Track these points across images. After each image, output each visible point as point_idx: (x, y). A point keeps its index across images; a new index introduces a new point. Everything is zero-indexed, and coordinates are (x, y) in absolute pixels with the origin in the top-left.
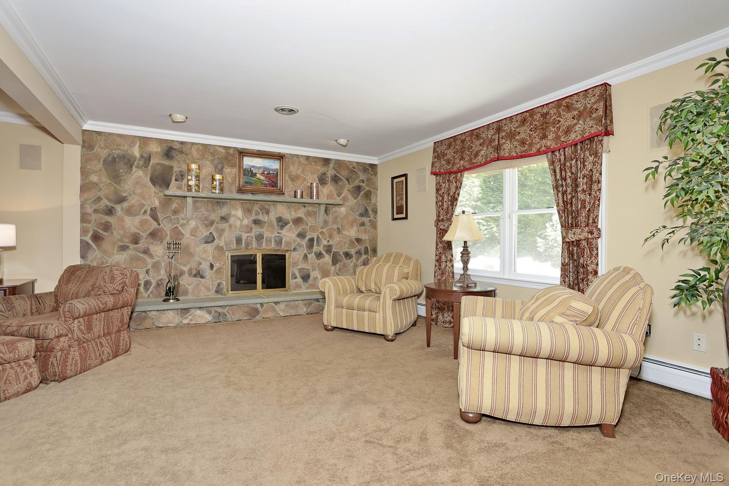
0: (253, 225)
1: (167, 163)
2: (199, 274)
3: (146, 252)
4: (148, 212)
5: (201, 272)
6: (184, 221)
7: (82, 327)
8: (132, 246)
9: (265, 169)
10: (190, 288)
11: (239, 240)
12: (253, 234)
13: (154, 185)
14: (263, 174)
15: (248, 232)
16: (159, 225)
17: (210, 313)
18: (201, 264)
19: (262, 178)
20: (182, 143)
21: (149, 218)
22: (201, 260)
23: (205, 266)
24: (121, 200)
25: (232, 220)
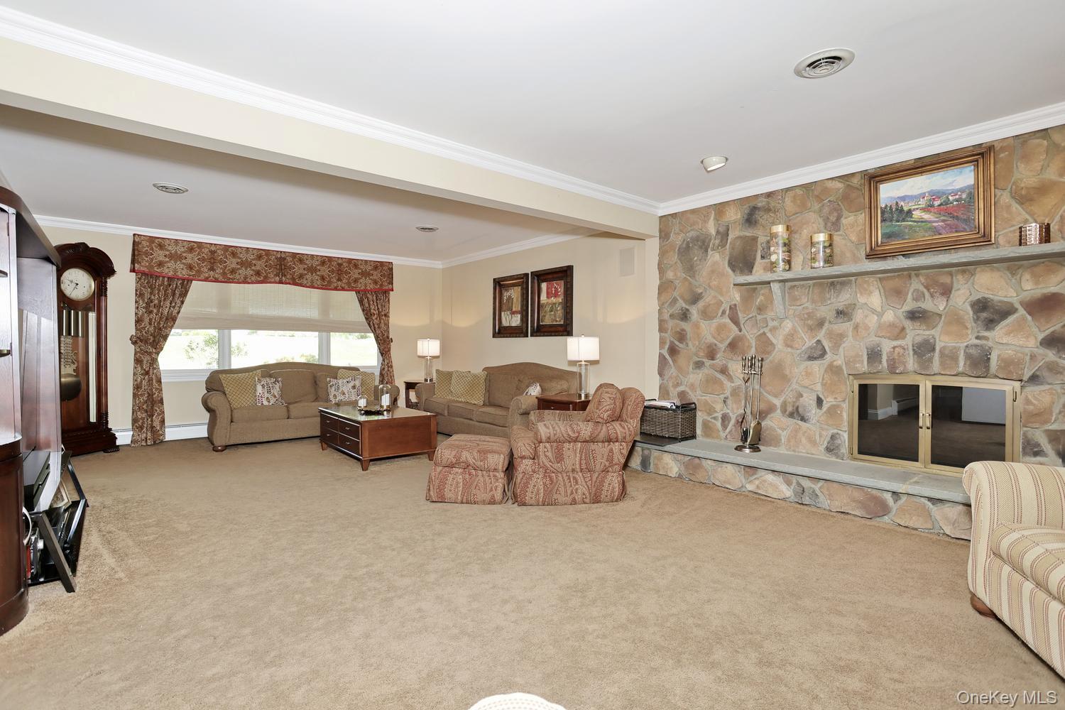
0: (908, 324)
1: (749, 233)
2: (796, 414)
3: (724, 371)
4: (727, 312)
5: (800, 410)
6: (775, 323)
7: (549, 454)
8: (708, 363)
9: (935, 195)
10: (784, 435)
11: (874, 355)
12: (908, 341)
13: (734, 271)
14: (929, 208)
15: (896, 338)
16: (740, 331)
17: (789, 483)
18: (802, 396)
19: (926, 216)
20: (769, 195)
21: (728, 321)
22: (800, 389)
23: (808, 401)
24: (695, 299)
25: (858, 316)
